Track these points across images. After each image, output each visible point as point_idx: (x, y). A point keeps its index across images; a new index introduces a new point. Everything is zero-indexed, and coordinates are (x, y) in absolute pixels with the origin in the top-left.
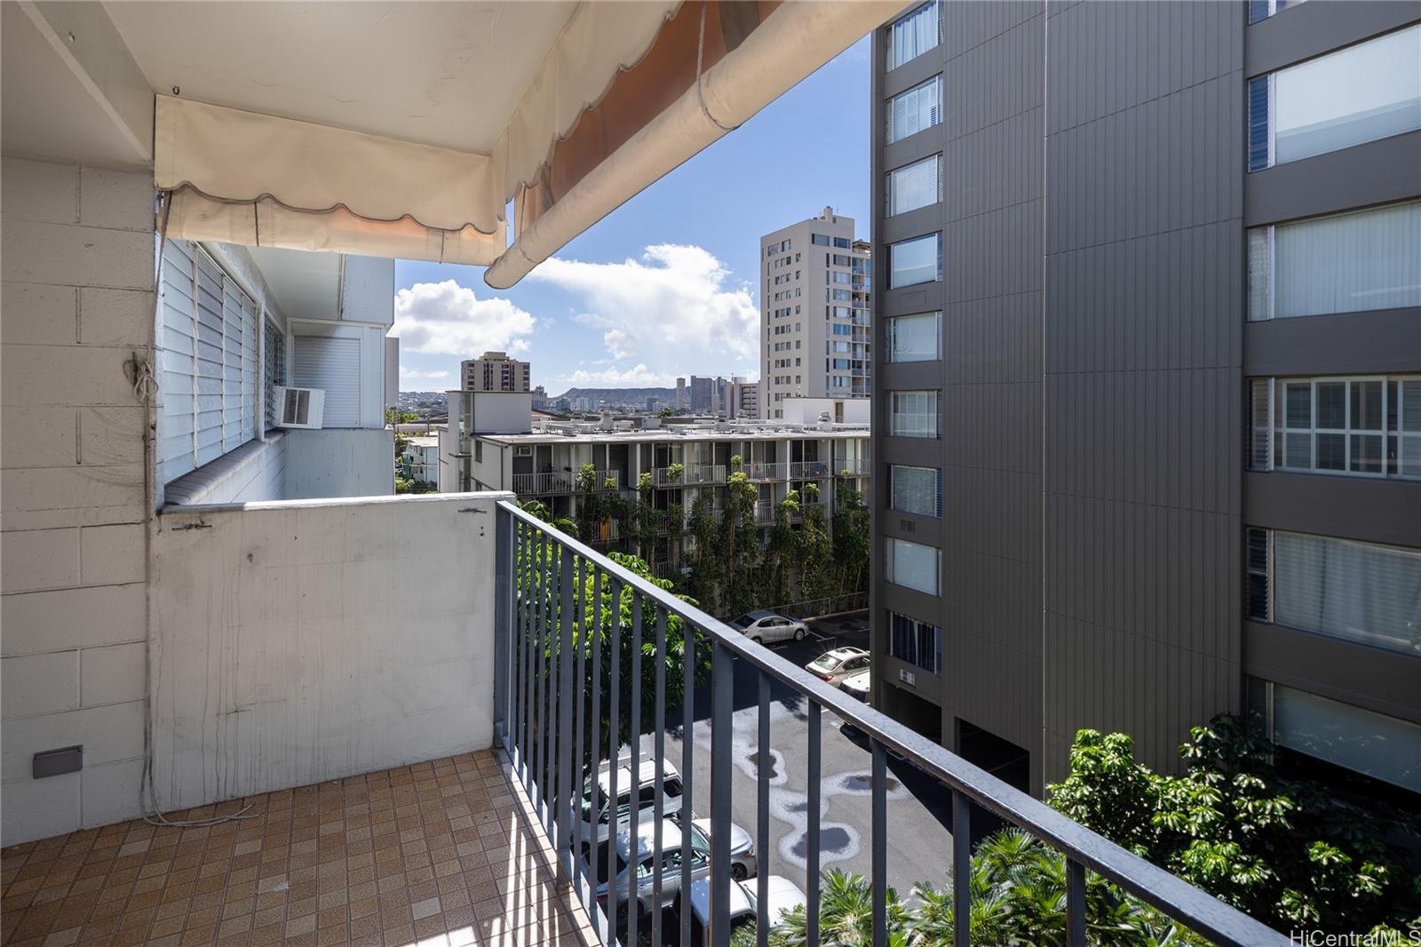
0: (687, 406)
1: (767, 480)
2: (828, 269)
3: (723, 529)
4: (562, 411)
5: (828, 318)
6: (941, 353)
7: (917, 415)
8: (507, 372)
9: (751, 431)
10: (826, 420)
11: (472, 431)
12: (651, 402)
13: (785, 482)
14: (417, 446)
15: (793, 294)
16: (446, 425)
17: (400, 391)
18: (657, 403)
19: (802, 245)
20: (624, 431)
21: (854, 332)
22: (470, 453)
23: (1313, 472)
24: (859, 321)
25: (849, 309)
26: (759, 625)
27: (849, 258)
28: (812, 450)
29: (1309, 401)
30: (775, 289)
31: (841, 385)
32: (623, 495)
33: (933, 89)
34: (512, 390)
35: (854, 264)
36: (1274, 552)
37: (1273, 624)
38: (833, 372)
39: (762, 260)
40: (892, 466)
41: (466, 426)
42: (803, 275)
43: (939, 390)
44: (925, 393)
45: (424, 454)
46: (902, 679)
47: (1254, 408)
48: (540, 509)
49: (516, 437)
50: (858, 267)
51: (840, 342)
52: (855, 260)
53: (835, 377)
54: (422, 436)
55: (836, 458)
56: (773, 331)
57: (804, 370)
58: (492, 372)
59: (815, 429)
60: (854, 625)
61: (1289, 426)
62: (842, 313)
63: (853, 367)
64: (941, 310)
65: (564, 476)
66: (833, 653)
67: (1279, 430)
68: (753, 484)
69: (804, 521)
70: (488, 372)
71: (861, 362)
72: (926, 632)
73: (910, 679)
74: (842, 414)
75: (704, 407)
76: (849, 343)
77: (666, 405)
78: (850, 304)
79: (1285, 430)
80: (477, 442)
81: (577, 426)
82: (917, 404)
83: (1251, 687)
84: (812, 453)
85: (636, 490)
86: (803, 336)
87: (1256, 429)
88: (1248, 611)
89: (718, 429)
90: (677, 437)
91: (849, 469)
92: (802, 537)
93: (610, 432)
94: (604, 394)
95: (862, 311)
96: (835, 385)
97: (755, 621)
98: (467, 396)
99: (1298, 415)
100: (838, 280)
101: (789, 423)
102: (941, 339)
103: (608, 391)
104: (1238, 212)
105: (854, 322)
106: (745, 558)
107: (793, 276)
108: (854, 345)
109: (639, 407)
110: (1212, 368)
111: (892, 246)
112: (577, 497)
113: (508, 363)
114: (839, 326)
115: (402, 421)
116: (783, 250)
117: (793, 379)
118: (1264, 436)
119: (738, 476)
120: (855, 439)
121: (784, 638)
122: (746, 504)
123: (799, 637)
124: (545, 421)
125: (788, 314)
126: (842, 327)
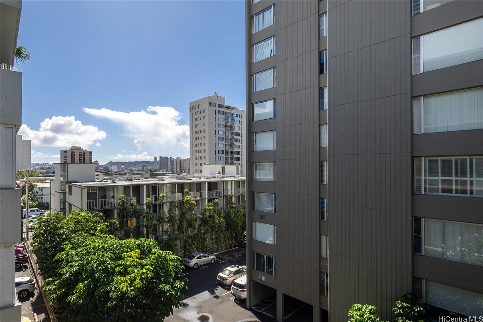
0: (158, 168)
1: (198, 198)
2: (215, 116)
3: (181, 220)
4: (107, 171)
5: (216, 134)
6: (275, 147)
7: (265, 172)
8: (82, 155)
9: (191, 179)
10: (219, 174)
11: (67, 181)
12: (143, 167)
13: (205, 199)
14: (39, 187)
15: (202, 125)
16: (53, 178)
17: (32, 163)
18: (146, 167)
19: (206, 106)
20: (137, 179)
21: (225, 140)
22: (66, 191)
23: (439, 194)
24: (227, 136)
25: (224, 131)
26: (197, 259)
27: (223, 112)
28: (215, 186)
29: (438, 166)
30: (195, 123)
31: (221, 160)
32: (138, 207)
33: (271, 42)
34: (84, 162)
35: (225, 114)
36: (424, 227)
37: (425, 255)
38: (218, 155)
39: (190, 112)
40: (255, 193)
41: (64, 178)
42: (207, 118)
43: (274, 162)
44: (269, 163)
45: (43, 190)
46: (260, 279)
47: (415, 169)
48: (101, 216)
49: (88, 183)
50: (227, 115)
51: (220, 143)
52: (225, 113)
53: (218, 157)
54: (42, 182)
55: (224, 189)
56: (194, 139)
57: (207, 154)
58: (75, 155)
59: (215, 177)
60: (233, 254)
61: (429, 176)
62: (221, 133)
63: (225, 153)
64: (275, 130)
65: (111, 200)
66: (228, 268)
67: (426, 178)
68: (194, 200)
69: (214, 215)
70: (73, 155)
71: (228, 151)
72: (270, 260)
73: (263, 278)
74: (225, 171)
75: (164, 169)
76: (224, 144)
77: (149, 168)
78: (224, 129)
79: (428, 178)
80: (69, 186)
81: (117, 178)
82: (265, 167)
83: (416, 280)
84: (215, 187)
85: (144, 205)
86: (207, 141)
87: (416, 177)
88: (414, 251)
89: (177, 178)
90: (161, 182)
91: (230, 193)
92: (213, 221)
93: (131, 180)
94: (124, 164)
95: (228, 132)
96: (218, 160)
97: (195, 257)
98: (64, 165)
99: (432, 171)
100: (219, 120)
101: (204, 175)
102: (275, 141)
103: (125, 162)
104: (409, 91)
105: (225, 136)
106: (191, 231)
107: (202, 118)
108: (226, 145)
109: (138, 169)
110: (399, 153)
111: (255, 104)
112: (117, 209)
113: (82, 151)
114: (220, 137)
115: (32, 176)
116: (198, 108)
117: (203, 158)
118: (420, 180)
119: (187, 198)
120: (231, 181)
121: (207, 263)
122: (191, 209)
123: (213, 262)
124: (102, 176)
125: (200, 133)
126: (221, 138)
